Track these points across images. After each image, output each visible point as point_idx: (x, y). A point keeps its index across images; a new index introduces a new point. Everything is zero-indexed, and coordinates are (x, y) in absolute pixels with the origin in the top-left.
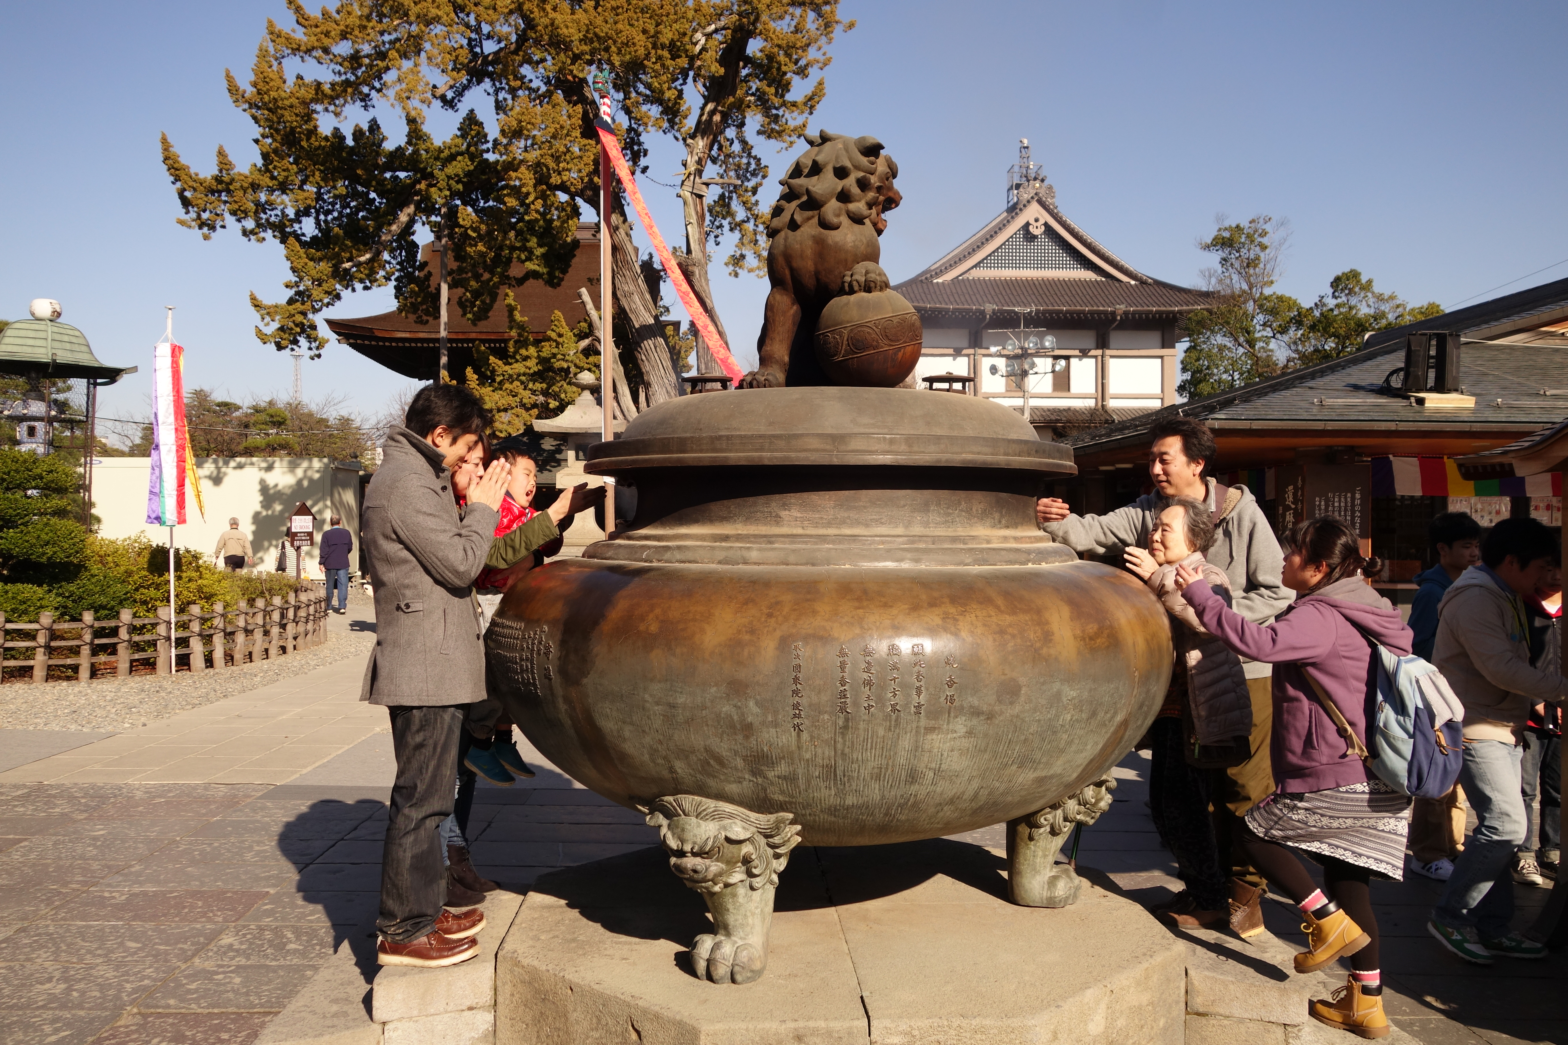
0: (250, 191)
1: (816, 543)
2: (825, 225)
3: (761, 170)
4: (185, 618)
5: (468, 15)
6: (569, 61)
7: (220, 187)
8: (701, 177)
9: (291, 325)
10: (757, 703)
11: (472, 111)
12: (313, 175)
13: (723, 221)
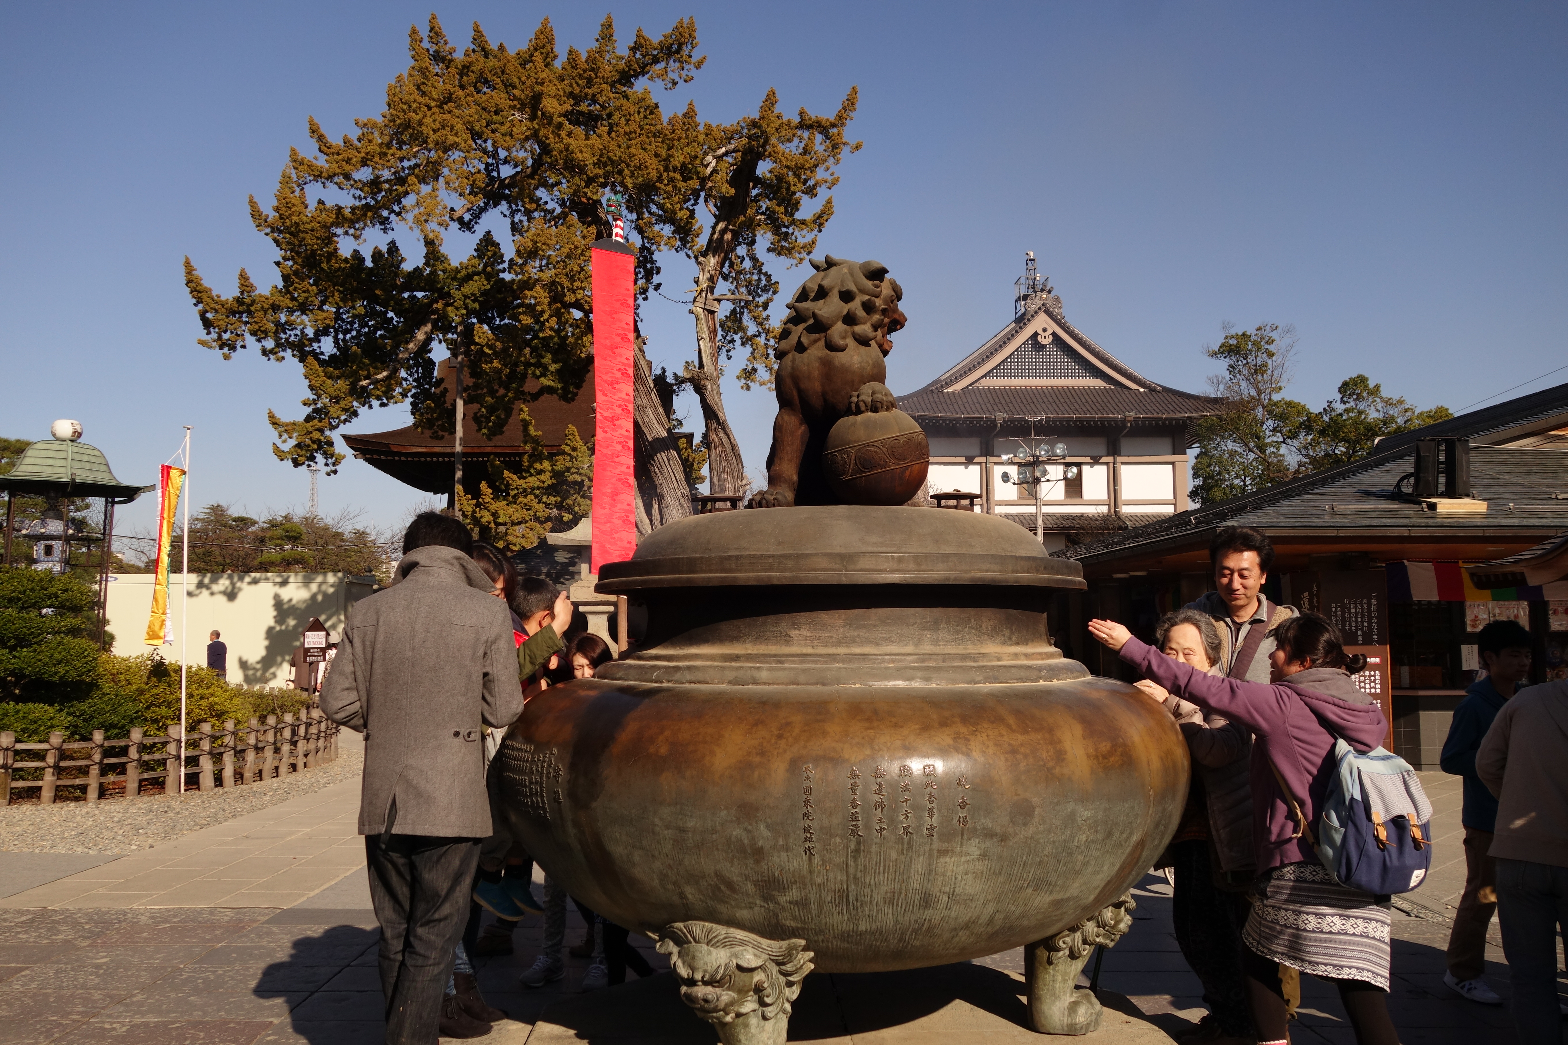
0: (270, 312)
1: (826, 663)
2: (832, 347)
3: (771, 286)
4: (196, 736)
5: (485, 141)
6: (583, 184)
7: (241, 308)
8: (712, 294)
9: (308, 441)
10: (767, 827)
11: (489, 232)
12: (333, 296)
13: (735, 336)
